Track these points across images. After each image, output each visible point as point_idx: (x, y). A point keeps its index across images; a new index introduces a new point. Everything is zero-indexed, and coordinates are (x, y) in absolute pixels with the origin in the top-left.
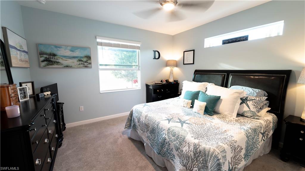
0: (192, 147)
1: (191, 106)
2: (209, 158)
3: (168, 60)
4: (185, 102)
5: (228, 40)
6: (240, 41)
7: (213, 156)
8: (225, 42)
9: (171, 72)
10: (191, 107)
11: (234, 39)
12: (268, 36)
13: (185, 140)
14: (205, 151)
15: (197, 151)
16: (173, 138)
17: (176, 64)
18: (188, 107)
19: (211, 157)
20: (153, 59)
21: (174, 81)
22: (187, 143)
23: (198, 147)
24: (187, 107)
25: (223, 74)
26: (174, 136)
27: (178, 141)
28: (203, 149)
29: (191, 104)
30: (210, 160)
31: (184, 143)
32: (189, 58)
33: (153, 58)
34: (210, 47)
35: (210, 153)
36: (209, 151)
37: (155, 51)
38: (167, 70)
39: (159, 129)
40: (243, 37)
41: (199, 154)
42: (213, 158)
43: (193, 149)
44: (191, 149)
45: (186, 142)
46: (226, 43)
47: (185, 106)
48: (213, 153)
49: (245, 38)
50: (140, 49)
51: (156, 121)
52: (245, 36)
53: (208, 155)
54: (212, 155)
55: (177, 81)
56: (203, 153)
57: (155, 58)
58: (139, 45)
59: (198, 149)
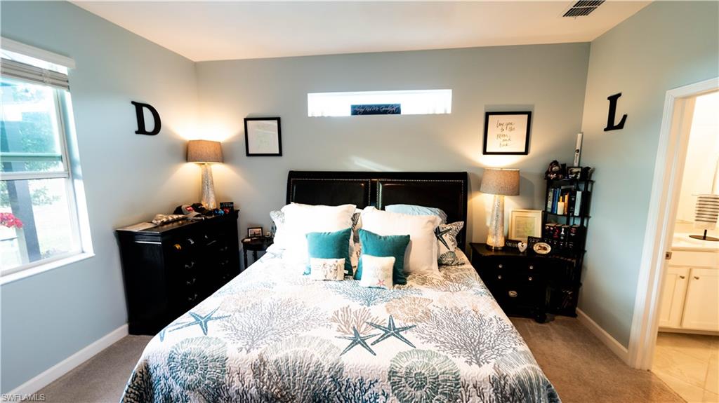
0: (488, 390)
1: (347, 272)
2: (536, 393)
3: (190, 141)
4: (328, 267)
5: (363, 107)
6: (386, 113)
7: (541, 384)
8: (358, 111)
9: (206, 181)
10: (345, 275)
11: (376, 106)
12: (431, 112)
13: (462, 380)
14: (524, 385)
15: (506, 393)
16: (418, 393)
17: (222, 155)
18: (338, 279)
19: (539, 390)
20: (137, 133)
21: (221, 204)
22: (471, 386)
23: (503, 382)
24: (336, 278)
25: (362, 182)
26: (420, 387)
27: (441, 393)
28: (517, 382)
29: (345, 269)
30: (539, 397)
31: (463, 392)
32: (264, 138)
33: (137, 129)
34: (322, 117)
35: (534, 381)
36: (530, 379)
37: (139, 107)
38: (190, 172)
39: (348, 387)
40: (392, 106)
41: (511, 399)
42: (542, 390)
43: (493, 395)
44: (488, 399)
45: (468, 386)
46: (360, 113)
47: (330, 276)
48: (538, 379)
49: (396, 110)
50: (68, 87)
51: (318, 365)
52: (396, 105)
53: (532, 388)
54: (538, 385)
55: (232, 203)
56: (520, 390)
57: (141, 130)
58: (63, 70)
59: (507, 388)
